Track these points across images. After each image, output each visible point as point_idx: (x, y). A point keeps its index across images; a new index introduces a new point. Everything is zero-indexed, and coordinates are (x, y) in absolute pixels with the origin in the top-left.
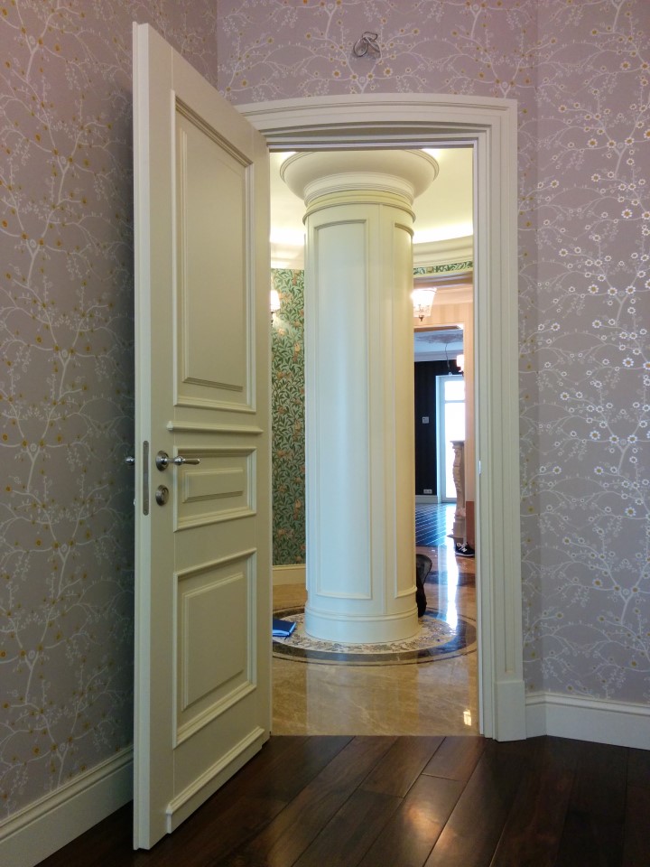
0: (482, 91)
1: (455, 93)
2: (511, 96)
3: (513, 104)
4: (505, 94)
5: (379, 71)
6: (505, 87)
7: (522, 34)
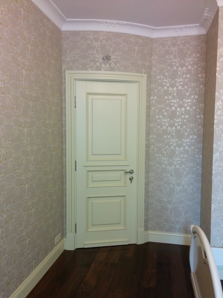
0: (137, 72)
1: (131, 72)
2: (145, 73)
3: (146, 75)
4: (143, 72)
5: (110, 64)
6: (143, 70)
7: (148, 55)
